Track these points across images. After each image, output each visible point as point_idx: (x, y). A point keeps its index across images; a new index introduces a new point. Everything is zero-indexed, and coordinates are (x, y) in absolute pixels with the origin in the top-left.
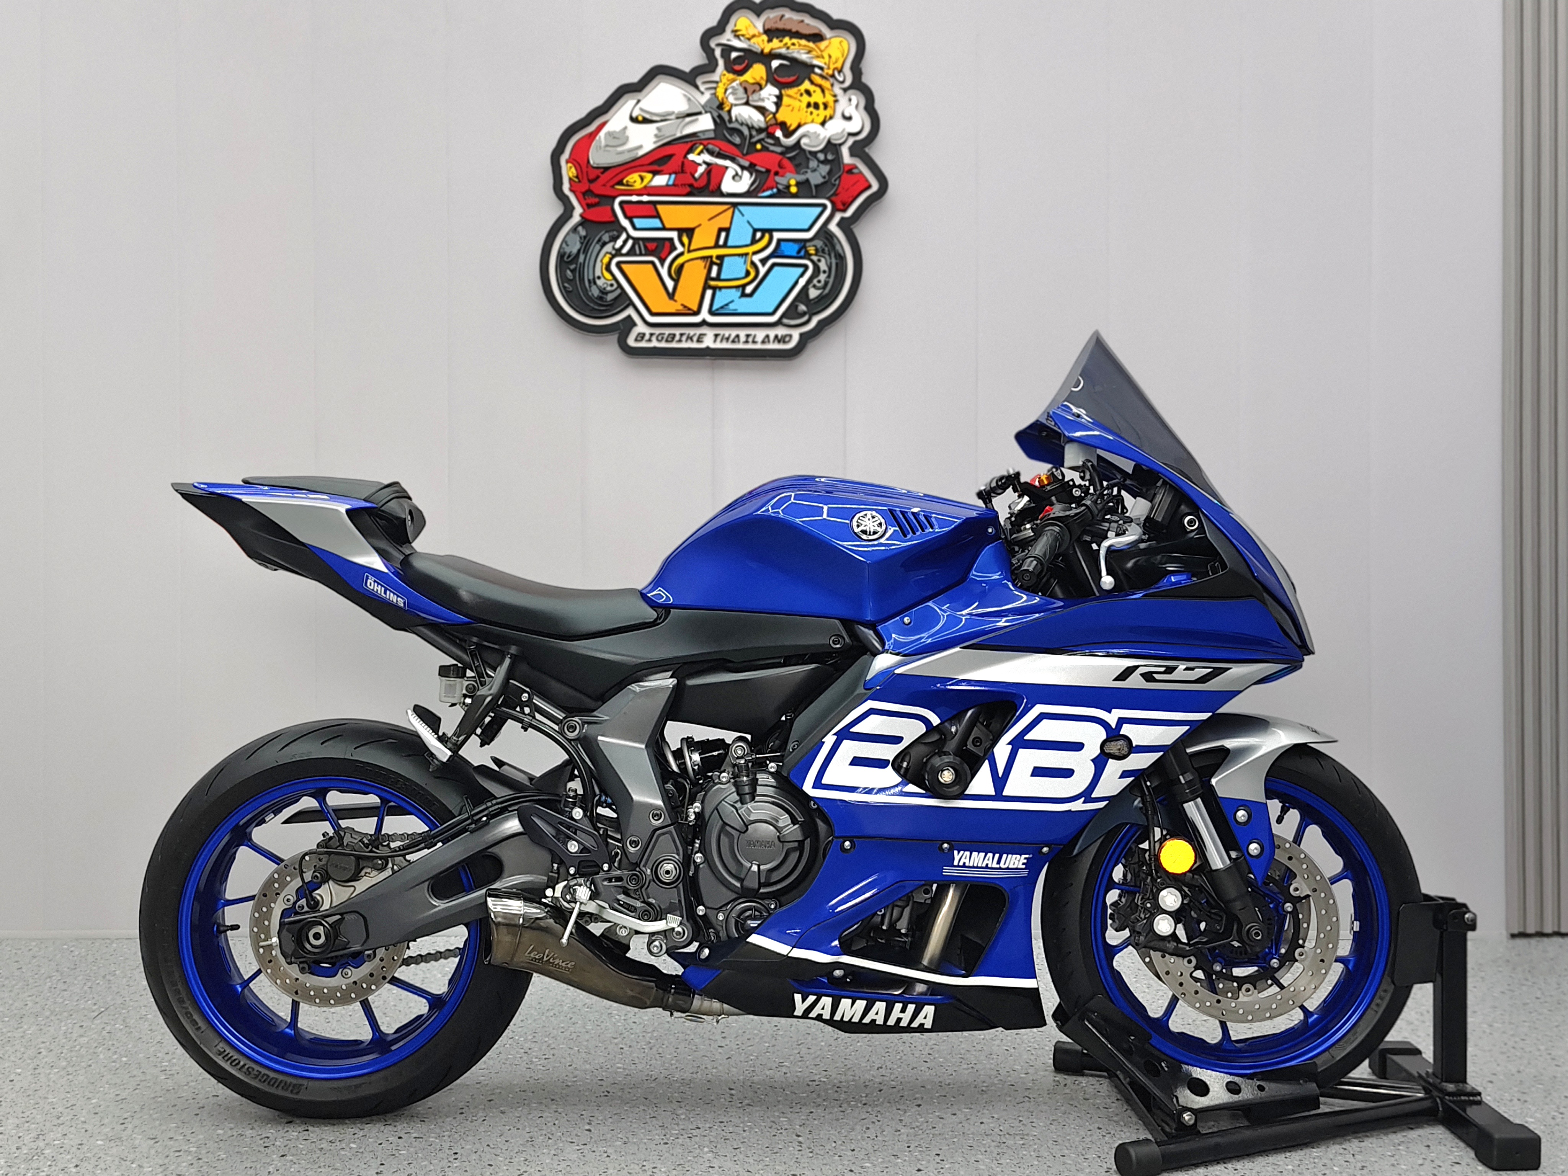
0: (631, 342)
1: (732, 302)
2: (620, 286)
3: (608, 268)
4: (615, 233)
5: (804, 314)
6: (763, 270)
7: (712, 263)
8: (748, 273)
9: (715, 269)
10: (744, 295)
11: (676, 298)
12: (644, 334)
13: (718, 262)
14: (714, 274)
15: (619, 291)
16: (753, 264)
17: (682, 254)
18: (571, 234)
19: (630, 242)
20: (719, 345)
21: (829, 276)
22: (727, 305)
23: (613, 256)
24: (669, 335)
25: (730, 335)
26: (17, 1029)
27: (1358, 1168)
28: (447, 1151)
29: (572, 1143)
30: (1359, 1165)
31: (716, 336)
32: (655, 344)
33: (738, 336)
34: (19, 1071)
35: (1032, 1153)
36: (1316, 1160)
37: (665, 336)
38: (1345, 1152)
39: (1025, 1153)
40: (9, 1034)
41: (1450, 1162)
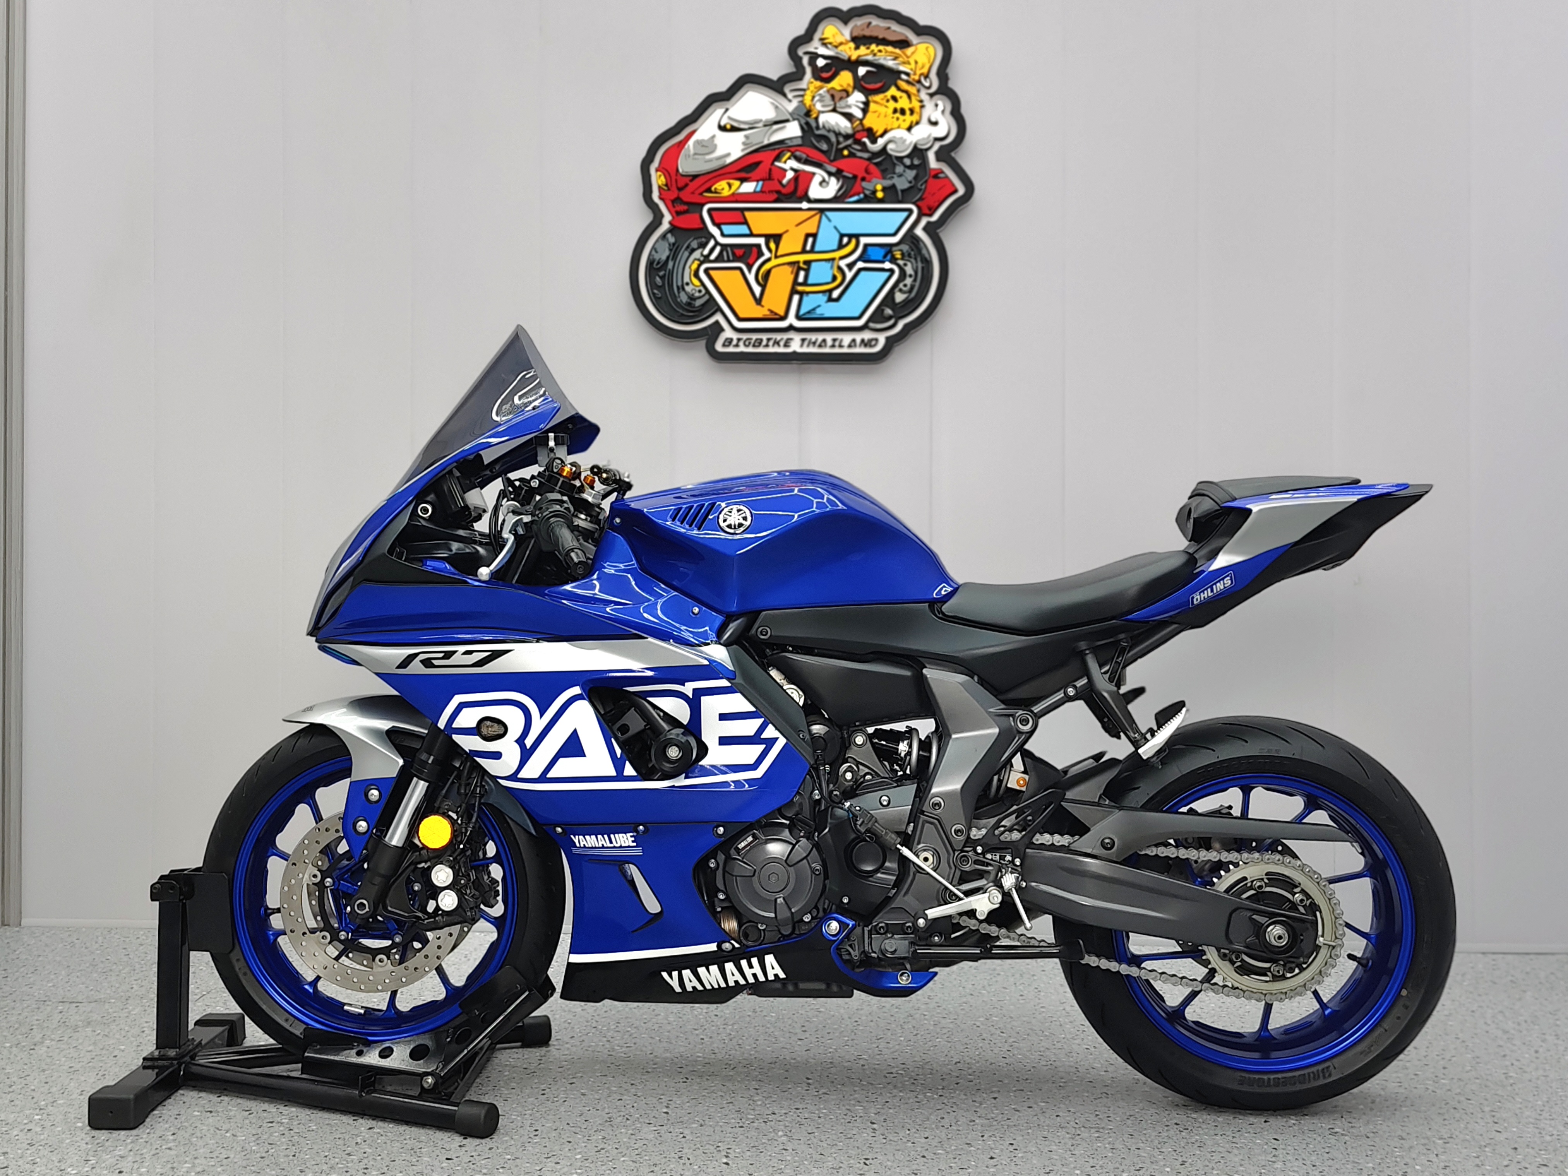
0: (719, 347)
1: (819, 306)
2: (708, 292)
3: (696, 275)
4: (704, 240)
5: (890, 318)
6: (849, 275)
7: (799, 269)
8: (834, 278)
9: (802, 274)
10: (830, 300)
11: (763, 303)
12: (731, 340)
13: (805, 267)
14: (801, 279)
15: (707, 297)
16: (840, 269)
17: (769, 260)
18: (660, 241)
19: (718, 249)
20: (805, 350)
21: (915, 280)
22: (814, 309)
23: (702, 263)
24: (757, 340)
25: (817, 340)
26: (122, 1009)
27: (1440, 1168)
28: (529, 1128)
29: (650, 1124)
30: (1442, 1165)
31: (803, 340)
32: (742, 349)
33: (824, 341)
34: (122, 1047)
35: (1107, 1146)
36: (1398, 1159)
37: (753, 342)
38: (1429, 1152)
39: (1099, 1144)
40: (115, 1015)
41: (1537, 1164)
